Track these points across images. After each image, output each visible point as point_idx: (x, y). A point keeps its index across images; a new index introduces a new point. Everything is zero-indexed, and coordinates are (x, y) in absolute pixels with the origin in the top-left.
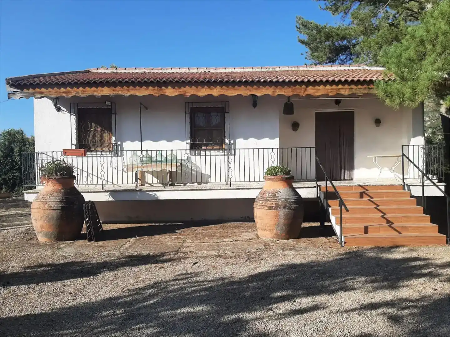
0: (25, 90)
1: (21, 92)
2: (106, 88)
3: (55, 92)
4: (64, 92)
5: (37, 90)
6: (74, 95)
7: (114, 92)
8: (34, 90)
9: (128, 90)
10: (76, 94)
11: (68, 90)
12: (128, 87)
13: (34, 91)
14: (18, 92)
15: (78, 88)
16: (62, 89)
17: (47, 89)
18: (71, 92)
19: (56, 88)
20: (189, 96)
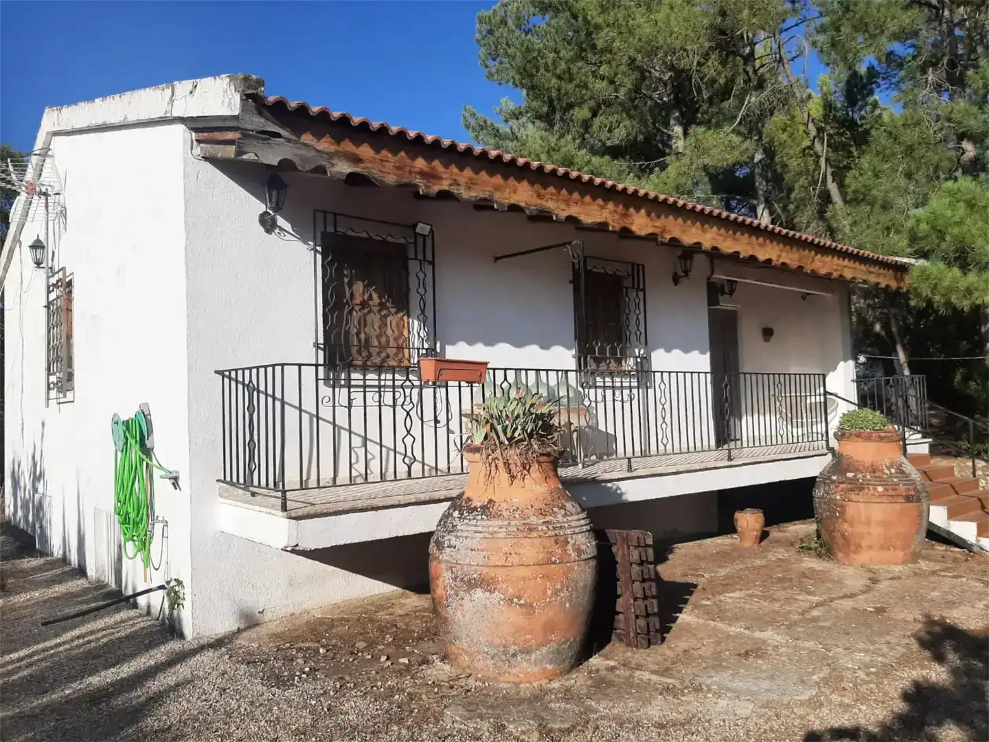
0: (307, 138)
1: (289, 140)
2: (525, 183)
3: (398, 168)
4: (422, 174)
5: (348, 146)
6: (447, 188)
7: (539, 202)
8: (338, 143)
9: (567, 202)
10: (451, 185)
11: (433, 168)
12: (570, 193)
13: (333, 148)
14: (278, 135)
15: (461, 169)
16: (420, 163)
17: (378, 152)
18: (440, 178)
19: (403, 154)
20: (667, 241)
